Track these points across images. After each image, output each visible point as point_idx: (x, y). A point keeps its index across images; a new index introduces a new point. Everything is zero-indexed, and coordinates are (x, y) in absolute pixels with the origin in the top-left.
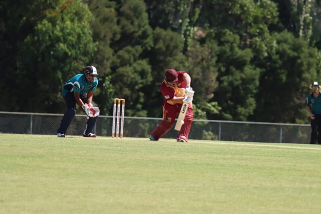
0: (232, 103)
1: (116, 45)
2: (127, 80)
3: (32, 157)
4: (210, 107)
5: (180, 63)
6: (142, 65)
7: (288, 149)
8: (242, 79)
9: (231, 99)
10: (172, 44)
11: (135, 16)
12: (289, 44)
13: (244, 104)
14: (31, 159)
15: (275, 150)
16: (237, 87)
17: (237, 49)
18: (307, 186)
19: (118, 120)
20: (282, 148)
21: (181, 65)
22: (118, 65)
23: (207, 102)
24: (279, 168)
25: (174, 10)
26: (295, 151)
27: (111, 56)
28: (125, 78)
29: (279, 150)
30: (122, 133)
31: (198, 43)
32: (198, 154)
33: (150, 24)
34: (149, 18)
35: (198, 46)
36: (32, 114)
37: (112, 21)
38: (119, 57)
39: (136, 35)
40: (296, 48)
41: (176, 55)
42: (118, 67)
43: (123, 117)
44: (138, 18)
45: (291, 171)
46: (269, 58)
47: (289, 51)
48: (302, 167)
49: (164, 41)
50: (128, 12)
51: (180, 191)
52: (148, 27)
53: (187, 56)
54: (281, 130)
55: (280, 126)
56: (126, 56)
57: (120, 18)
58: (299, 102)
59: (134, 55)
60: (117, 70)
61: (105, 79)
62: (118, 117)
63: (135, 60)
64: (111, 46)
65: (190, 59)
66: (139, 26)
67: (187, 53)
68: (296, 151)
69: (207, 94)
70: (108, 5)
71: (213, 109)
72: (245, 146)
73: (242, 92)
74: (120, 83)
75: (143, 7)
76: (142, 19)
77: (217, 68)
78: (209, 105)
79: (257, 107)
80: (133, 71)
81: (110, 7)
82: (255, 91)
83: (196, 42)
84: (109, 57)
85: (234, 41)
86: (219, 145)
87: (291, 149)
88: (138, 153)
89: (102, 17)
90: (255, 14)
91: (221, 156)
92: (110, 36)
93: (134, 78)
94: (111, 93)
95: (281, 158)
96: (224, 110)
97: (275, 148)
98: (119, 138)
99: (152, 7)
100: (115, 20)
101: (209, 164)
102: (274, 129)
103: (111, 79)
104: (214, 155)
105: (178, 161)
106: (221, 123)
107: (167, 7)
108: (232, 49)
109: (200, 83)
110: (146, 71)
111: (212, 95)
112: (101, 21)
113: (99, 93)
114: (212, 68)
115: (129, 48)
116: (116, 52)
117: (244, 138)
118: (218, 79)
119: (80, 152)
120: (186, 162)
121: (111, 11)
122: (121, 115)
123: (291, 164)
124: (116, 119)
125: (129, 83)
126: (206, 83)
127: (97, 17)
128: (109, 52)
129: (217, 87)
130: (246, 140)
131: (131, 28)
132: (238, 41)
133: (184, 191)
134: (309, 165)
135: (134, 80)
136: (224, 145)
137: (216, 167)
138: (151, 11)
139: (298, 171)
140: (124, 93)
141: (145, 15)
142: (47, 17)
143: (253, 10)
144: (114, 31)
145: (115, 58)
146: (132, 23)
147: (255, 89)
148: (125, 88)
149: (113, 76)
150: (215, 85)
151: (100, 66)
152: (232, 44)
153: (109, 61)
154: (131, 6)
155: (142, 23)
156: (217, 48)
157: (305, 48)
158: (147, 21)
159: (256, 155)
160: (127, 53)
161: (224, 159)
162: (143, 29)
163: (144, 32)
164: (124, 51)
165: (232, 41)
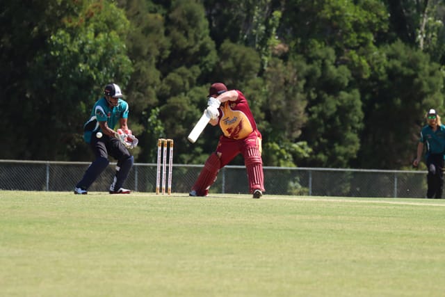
0: (325, 141)
1: (165, 66)
2: (182, 115)
3: (40, 222)
4: (296, 148)
5: (255, 89)
6: (201, 93)
7: (402, 205)
8: (338, 107)
9: (324, 136)
11: (189, 24)
13: (342, 141)
14: (39, 225)
15: (383, 207)
16: (332, 119)
17: (332, 68)
18: (427, 257)
19: (164, 169)
20: (393, 205)
21: (256, 92)
22: (169, 93)
23: (292, 141)
24: (388, 233)
25: (245, 15)
27: (158, 80)
28: (179, 112)
29: (389, 207)
30: (170, 187)
32: (274, 216)
33: (213, 35)
34: (210, 27)
35: (280, 65)
36: (48, 162)
37: (158, 32)
38: (170, 82)
39: (192, 51)
40: (413, 64)
41: (249, 79)
42: (169, 97)
43: (171, 165)
44: (193, 27)
45: (405, 237)
46: (374, 77)
47: (402, 69)
48: (421, 231)
49: (234, 59)
50: (180, 19)
51: (247, 269)
52: (208, 39)
53: (265, 79)
54: (396, 179)
55: (394, 173)
56: (179, 81)
57: (170, 28)
59: (190, 79)
60: (168, 101)
61: (151, 112)
62: (165, 165)
63: (191, 86)
64: (158, 66)
65: (269, 83)
66: (196, 39)
67: (264, 75)
69: (293, 131)
70: (153, 10)
71: (300, 150)
72: (341, 203)
74: (171, 119)
75: (201, 12)
76: (198, 28)
77: (306, 95)
78: (295, 146)
79: (361, 147)
80: (190, 102)
81: (155, 11)
82: (359, 126)
83: (277, 59)
84: (155, 82)
85: (328, 56)
87: (406, 205)
88: (190, 215)
89: (144, 25)
90: (356, 19)
91: (308, 217)
92: (156, 52)
93: (191, 112)
94: (159, 131)
95: (392, 219)
96: (316, 151)
97: (384, 204)
98: (166, 194)
99: (214, 11)
100: (162, 30)
101: (290, 229)
102: (386, 178)
103: (160, 113)
104: (298, 217)
105: (246, 225)
106: (313, 171)
107: (235, 11)
108: (324, 66)
109: (282, 115)
111: (300, 133)
112: (143, 32)
113: (141, 132)
114: (299, 95)
115: (183, 69)
116: (165, 75)
117: (345, 192)
118: (306, 110)
119: (109, 215)
120: (257, 227)
121: (156, 18)
122: (168, 162)
123: (405, 227)
124: (162, 167)
125: (184, 118)
126: (291, 115)
127: (138, 26)
128: (153, 74)
129: (307, 121)
130: (349, 195)
131: (184, 42)
132: (333, 57)
133: (252, 268)
134: (430, 228)
135: (190, 115)
136: (312, 202)
137: (299, 233)
138: (213, 18)
139: (415, 237)
140: (177, 132)
141: (204, 23)
142: (67, 27)
143: (352, 13)
144: (162, 44)
145: (164, 84)
146: (186, 35)
147: (359, 123)
148: (179, 124)
149: (162, 108)
150: (303, 118)
151: (142, 95)
152: (323, 60)
153: (155, 87)
154: (185, 12)
155: (199, 33)
156: (306, 68)
157: (424, 63)
158: (207, 31)
159: (356, 215)
160: (180, 77)
161: (311, 221)
162: (200, 42)
163: (203, 47)
164: (176, 74)
165: (323, 57)
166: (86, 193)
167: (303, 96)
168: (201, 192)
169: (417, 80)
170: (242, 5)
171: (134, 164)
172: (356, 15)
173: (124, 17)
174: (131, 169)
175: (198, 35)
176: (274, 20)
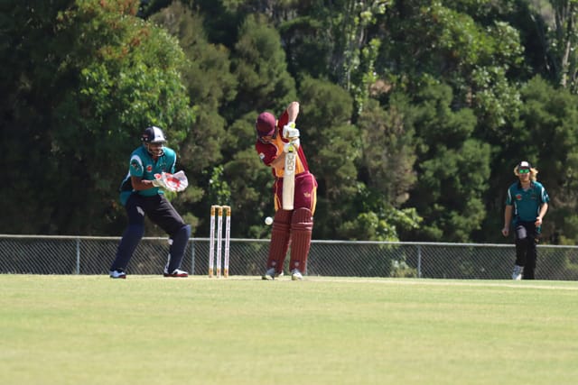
0: (442, 208)
1: (231, 110)
2: (252, 175)
4: (402, 217)
5: (347, 140)
8: (459, 164)
9: (440, 203)
10: (330, 105)
11: (261, 56)
12: (544, 101)
13: (462, 209)
15: (501, 292)
16: (451, 179)
17: (448, 111)
19: (219, 245)
20: (514, 289)
21: (348, 144)
22: (235, 147)
23: (396, 208)
25: (333, 45)
27: (222, 130)
28: (249, 171)
30: (227, 267)
31: (378, 103)
33: (292, 70)
34: (288, 59)
35: (377, 108)
36: (78, 237)
37: (220, 68)
38: (236, 132)
39: (265, 91)
40: (558, 108)
42: (236, 151)
43: (228, 239)
44: (267, 59)
45: (522, 331)
46: (508, 128)
47: (542, 114)
48: (545, 323)
50: (249, 49)
51: (311, 372)
52: (285, 75)
53: (360, 127)
56: (249, 130)
57: (236, 61)
58: (565, 204)
60: (235, 156)
61: (213, 171)
62: (220, 240)
64: (221, 111)
65: (365, 132)
66: (271, 75)
67: (359, 122)
68: (540, 293)
69: (397, 195)
71: (408, 219)
72: (446, 287)
73: (460, 186)
74: (239, 179)
75: (275, 40)
76: (273, 61)
77: (414, 148)
78: (400, 213)
79: (487, 214)
82: (483, 188)
83: (373, 100)
84: (218, 132)
85: (444, 97)
86: (400, 285)
87: (531, 289)
89: (203, 59)
90: (481, 49)
91: (400, 305)
92: (218, 93)
94: (224, 196)
95: (509, 306)
96: (427, 222)
97: (502, 288)
98: (221, 278)
99: (292, 41)
100: (227, 64)
103: (224, 172)
104: (387, 305)
107: (320, 40)
108: (439, 107)
109: (383, 175)
111: (407, 196)
112: (201, 68)
113: (201, 197)
114: (405, 148)
115: (253, 114)
116: (230, 122)
118: (416, 167)
123: (524, 317)
124: (216, 243)
125: (255, 178)
126: (395, 174)
127: (195, 59)
128: (216, 122)
129: (415, 182)
131: (255, 80)
132: (450, 97)
133: (318, 372)
134: (557, 318)
135: (264, 173)
137: (385, 326)
138: (291, 49)
139: (536, 330)
140: (247, 196)
141: (280, 54)
142: (106, 60)
143: (475, 40)
144: (226, 83)
145: (229, 134)
146: (257, 69)
147: (484, 183)
148: (249, 187)
149: (227, 165)
150: (412, 178)
151: (201, 149)
152: (439, 101)
153: (219, 139)
154: (255, 41)
155: (274, 68)
156: (416, 112)
157: (572, 108)
158: (284, 65)
159: (463, 302)
160: (250, 124)
161: (403, 310)
162: (276, 80)
163: (279, 86)
164: (245, 121)
165: (437, 97)
166: (123, 277)
167: (411, 150)
169: (560, 129)
170: (328, 31)
171: (190, 239)
172: (481, 43)
173: (176, 47)
174: (188, 245)
175: (273, 70)
176: (371, 50)
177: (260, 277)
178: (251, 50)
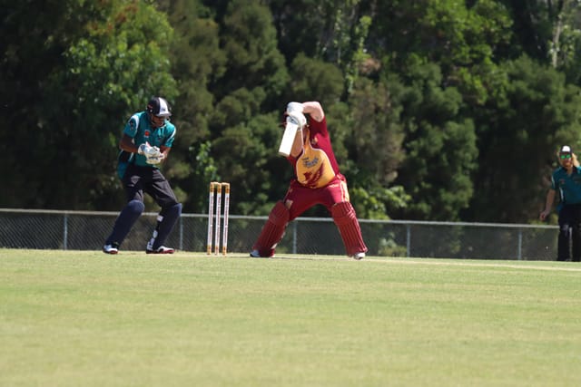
0: (428, 186)
1: (219, 87)
2: (241, 151)
3: (56, 290)
4: (389, 196)
5: (337, 118)
6: (266, 123)
7: (528, 270)
8: (445, 142)
9: (427, 180)
11: (251, 33)
13: (450, 186)
14: (54, 294)
16: (437, 157)
17: (436, 91)
18: (561, 338)
19: (218, 222)
20: (517, 270)
21: (338, 122)
22: (224, 123)
23: (385, 186)
24: (510, 306)
25: (324, 22)
26: (540, 273)
27: (210, 106)
28: (237, 147)
29: (511, 272)
30: (225, 245)
32: (361, 283)
33: (282, 47)
34: (279, 36)
35: (369, 87)
36: (66, 212)
37: (210, 43)
38: (225, 108)
39: (254, 68)
40: (543, 86)
41: (329, 104)
42: (224, 128)
43: (227, 217)
44: (256, 36)
45: (531, 312)
46: (491, 104)
47: (529, 92)
48: (553, 304)
49: (309, 78)
50: (238, 26)
51: (325, 352)
52: (275, 52)
53: (350, 105)
54: (520, 236)
55: (518, 228)
56: (238, 107)
57: (225, 38)
59: (252, 104)
60: (223, 133)
61: (199, 147)
62: (218, 216)
63: (254, 113)
64: (210, 88)
65: (355, 110)
66: (260, 52)
67: (349, 100)
68: (544, 274)
69: (386, 173)
70: (203, 14)
71: (395, 198)
72: (449, 267)
73: (447, 164)
74: (227, 156)
75: (266, 17)
76: (263, 37)
77: (403, 126)
78: (389, 192)
79: (475, 193)
80: (251, 135)
81: (206, 16)
82: (472, 166)
83: (365, 79)
84: (206, 108)
85: (431, 77)
86: (402, 265)
87: (534, 270)
88: (252, 282)
89: (192, 34)
90: (469, 28)
91: (405, 285)
92: (208, 69)
93: (253, 148)
94: (211, 172)
95: (515, 287)
96: (416, 199)
97: (505, 269)
98: (219, 255)
99: (283, 16)
100: (216, 41)
101: (381, 301)
102: (508, 234)
103: (212, 148)
104: (392, 285)
105: (325, 295)
106: (411, 224)
107: (310, 17)
108: (426, 90)
109: (372, 152)
110: (273, 133)
111: (395, 175)
112: (191, 43)
113: (187, 173)
114: (393, 126)
115: (243, 91)
116: (219, 98)
117: (453, 252)
118: (404, 146)
119: (146, 281)
120: (339, 297)
121: (208, 24)
122: (222, 212)
123: (531, 298)
124: (214, 219)
125: (243, 155)
126: (384, 152)
127: (184, 35)
128: (204, 98)
129: (404, 160)
130: (459, 256)
131: (244, 57)
132: (438, 77)
133: (332, 352)
134: (564, 300)
135: (252, 151)
136: (412, 265)
137: (394, 306)
138: (282, 25)
139: (545, 311)
141: (270, 31)
142: (91, 35)
143: (463, 19)
144: (215, 59)
145: (217, 111)
146: (247, 47)
147: (472, 162)
148: (237, 164)
149: (215, 142)
150: (400, 156)
151: (189, 125)
152: (425, 81)
153: (207, 115)
154: (246, 17)
155: (264, 45)
156: (404, 91)
157: (558, 85)
158: (275, 42)
159: (468, 283)
160: (238, 101)
161: (409, 290)
162: (266, 57)
163: (269, 63)
164: (234, 98)
165: (425, 77)
167: (399, 128)
168: (266, 252)
169: (548, 107)
170: (320, 8)
171: (181, 215)
172: (469, 22)
173: (166, 23)
175: (262, 48)
176: (361, 28)
177: (248, 255)
178: (241, 27)
